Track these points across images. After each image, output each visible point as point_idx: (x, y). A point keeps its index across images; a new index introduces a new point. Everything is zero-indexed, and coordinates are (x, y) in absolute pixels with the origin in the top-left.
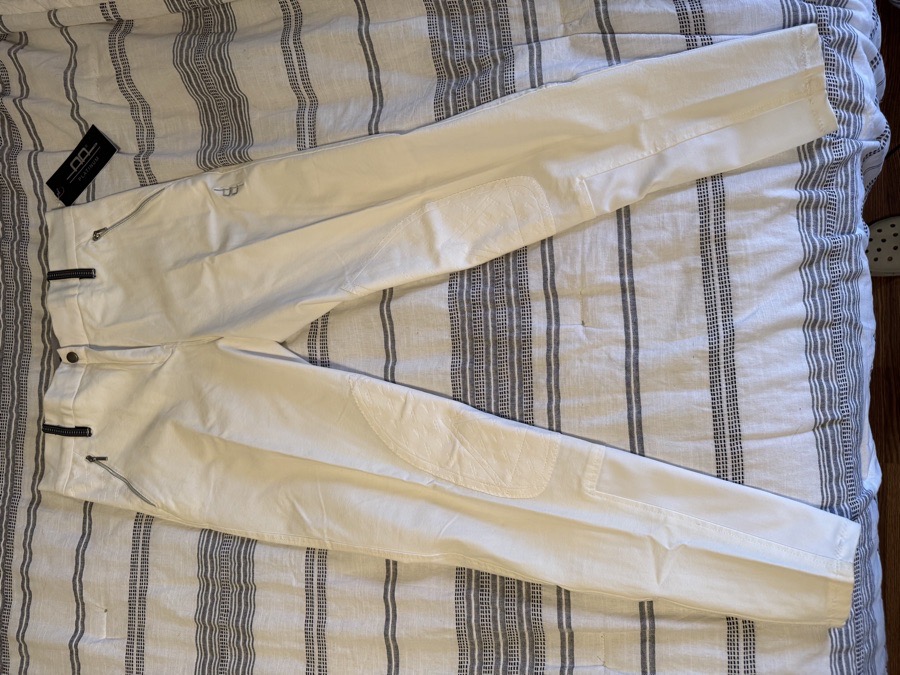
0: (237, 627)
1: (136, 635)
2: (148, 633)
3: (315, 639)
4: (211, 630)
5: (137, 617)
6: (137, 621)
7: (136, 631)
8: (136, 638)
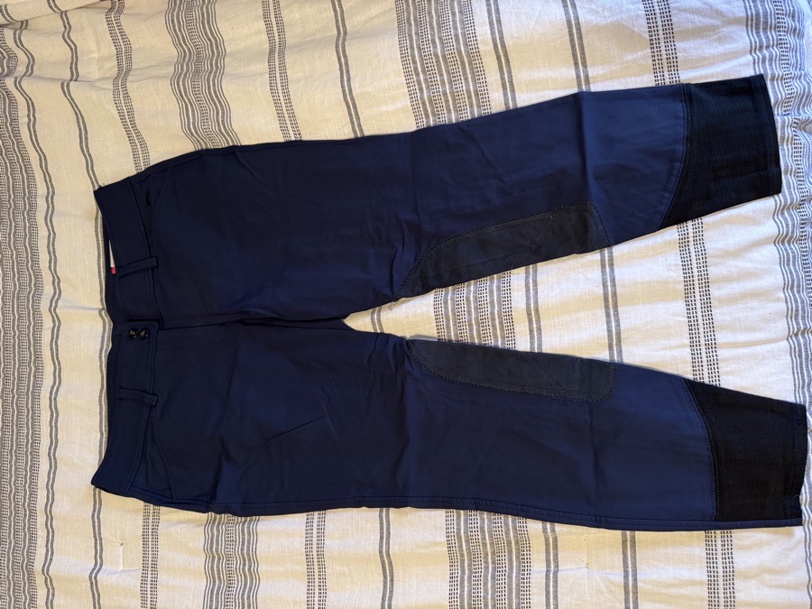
0: (243, 555)
1: (150, 566)
2: (160, 564)
3: (315, 560)
4: (219, 559)
5: (150, 549)
6: (150, 553)
7: (150, 563)
8: (150, 569)
